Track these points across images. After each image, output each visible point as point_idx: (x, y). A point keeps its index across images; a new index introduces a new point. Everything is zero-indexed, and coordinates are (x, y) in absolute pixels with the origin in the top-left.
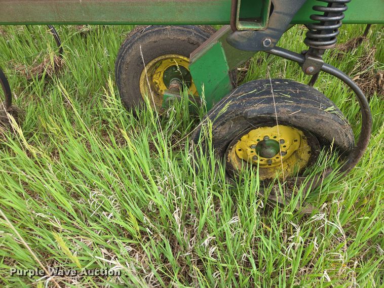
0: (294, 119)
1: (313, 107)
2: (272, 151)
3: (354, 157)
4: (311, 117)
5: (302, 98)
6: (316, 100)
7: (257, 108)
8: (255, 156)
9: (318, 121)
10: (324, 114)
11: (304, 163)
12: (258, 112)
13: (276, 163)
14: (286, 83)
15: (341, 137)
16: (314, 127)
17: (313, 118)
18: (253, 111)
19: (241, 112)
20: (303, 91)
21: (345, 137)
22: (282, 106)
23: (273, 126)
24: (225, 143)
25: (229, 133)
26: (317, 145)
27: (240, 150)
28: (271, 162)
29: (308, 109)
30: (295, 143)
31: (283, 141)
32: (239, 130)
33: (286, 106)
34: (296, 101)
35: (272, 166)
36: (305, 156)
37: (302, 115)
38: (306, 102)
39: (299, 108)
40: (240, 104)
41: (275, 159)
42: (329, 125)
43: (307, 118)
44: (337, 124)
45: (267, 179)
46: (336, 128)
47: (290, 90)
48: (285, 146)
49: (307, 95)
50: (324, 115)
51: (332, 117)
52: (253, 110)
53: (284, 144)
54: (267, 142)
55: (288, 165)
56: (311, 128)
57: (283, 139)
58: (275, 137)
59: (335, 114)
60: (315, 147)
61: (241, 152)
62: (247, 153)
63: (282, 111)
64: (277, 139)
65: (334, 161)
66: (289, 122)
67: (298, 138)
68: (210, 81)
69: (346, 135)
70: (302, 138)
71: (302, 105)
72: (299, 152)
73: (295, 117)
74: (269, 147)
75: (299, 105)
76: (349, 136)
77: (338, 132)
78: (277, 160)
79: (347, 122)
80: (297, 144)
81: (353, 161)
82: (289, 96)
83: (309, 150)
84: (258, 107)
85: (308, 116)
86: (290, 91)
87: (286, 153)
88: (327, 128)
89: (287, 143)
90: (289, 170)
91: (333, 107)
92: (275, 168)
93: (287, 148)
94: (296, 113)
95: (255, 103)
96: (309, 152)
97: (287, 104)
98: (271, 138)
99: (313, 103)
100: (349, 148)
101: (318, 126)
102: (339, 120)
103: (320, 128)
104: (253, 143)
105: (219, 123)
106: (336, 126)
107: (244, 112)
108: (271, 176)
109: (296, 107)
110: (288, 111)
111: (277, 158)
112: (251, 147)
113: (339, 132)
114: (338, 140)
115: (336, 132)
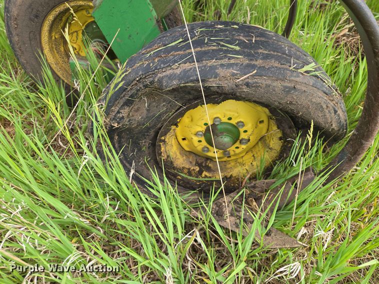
0: (245, 89)
1: (279, 66)
2: (226, 139)
3: (351, 153)
4: (275, 84)
5: (260, 51)
6: (284, 54)
7: (178, 71)
8: (205, 147)
9: (288, 91)
10: (299, 77)
11: (274, 154)
12: (180, 78)
13: (235, 155)
14: (235, 26)
15: (328, 115)
16: (282, 102)
17: (278, 85)
18: (171, 77)
19: (151, 79)
20: (263, 39)
21: (333, 114)
22: (222, 65)
23: (220, 102)
24: (152, 132)
25: (148, 118)
26: (290, 128)
27: (184, 139)
28: (229, 153)
29: (268, 69)
30: (261, 125)
31: (242, 124)
32: (166, 112)
33: (231, 65)
34: (248, 55)
35: (232, 158)
36: (276, 144)
37: (258, 80)
38: (266, 57)
39: (254, 67)
40: (149, 64)
41: (235, 149)
42: (307, 97)
43: (268, 86)
44: (320, 94)
45: (226, 176)
46: (319, 100)
47: (241, 38)
48: (245, 131)
49: (269, 45)
50: (298, 79)
51: (312, 81)
52: (171, 75)
53: (245, 128)
54: (219, 127)
55: (253, 156)
56: (276, 104)
57: (242, 120)
58: (230, 119)
59: (316, 76)
60: (288, 131)
61: (186, 142)
62: (193, 143)
63: (222, 74)
64: (234, 122)
65: (317, 151)
66: (238, 94)
67: (265, 118)
68: (130, 36)
69: (336, 112)
70: (270, 118)
71: (259, 62)
72: (267, 138)
73: (247, 85)
74: (222, 133)
75: (253, 63)
76: (340, 112)
77: (322, 107)
78: (237, 151)
79: (336, 90)
80: (264, 126)
81: (350, 160)
82: (237, 48)
83: (280, 135)
84: (179, 69)
85: (269, 82)
86: (239, 40)
87: (249, 140)
88: (303, 101)
89: (249, 126)
90: (254, 163)
91: (313, 64)
92: (236, 160)
93: (249, 133)
94: (248, 78)
95: (175, 62)
96: (280, 139)
97: (232, 61)
98: (225, 120)
99: (278, 58)
100: (339, 130)
101: (289, 99)
102: (323, 86)
103: (291, 103)
104: (199, 129)
105: (122, 102)
106: (319, 97)
107: (156, 80)
108: (231, 173)
109: (248, 66)
110: (233, 75)
111: (237, 148)
112: (196, 134)
113: (324, 106)
114: (321, 121)
115: (319, 107)
